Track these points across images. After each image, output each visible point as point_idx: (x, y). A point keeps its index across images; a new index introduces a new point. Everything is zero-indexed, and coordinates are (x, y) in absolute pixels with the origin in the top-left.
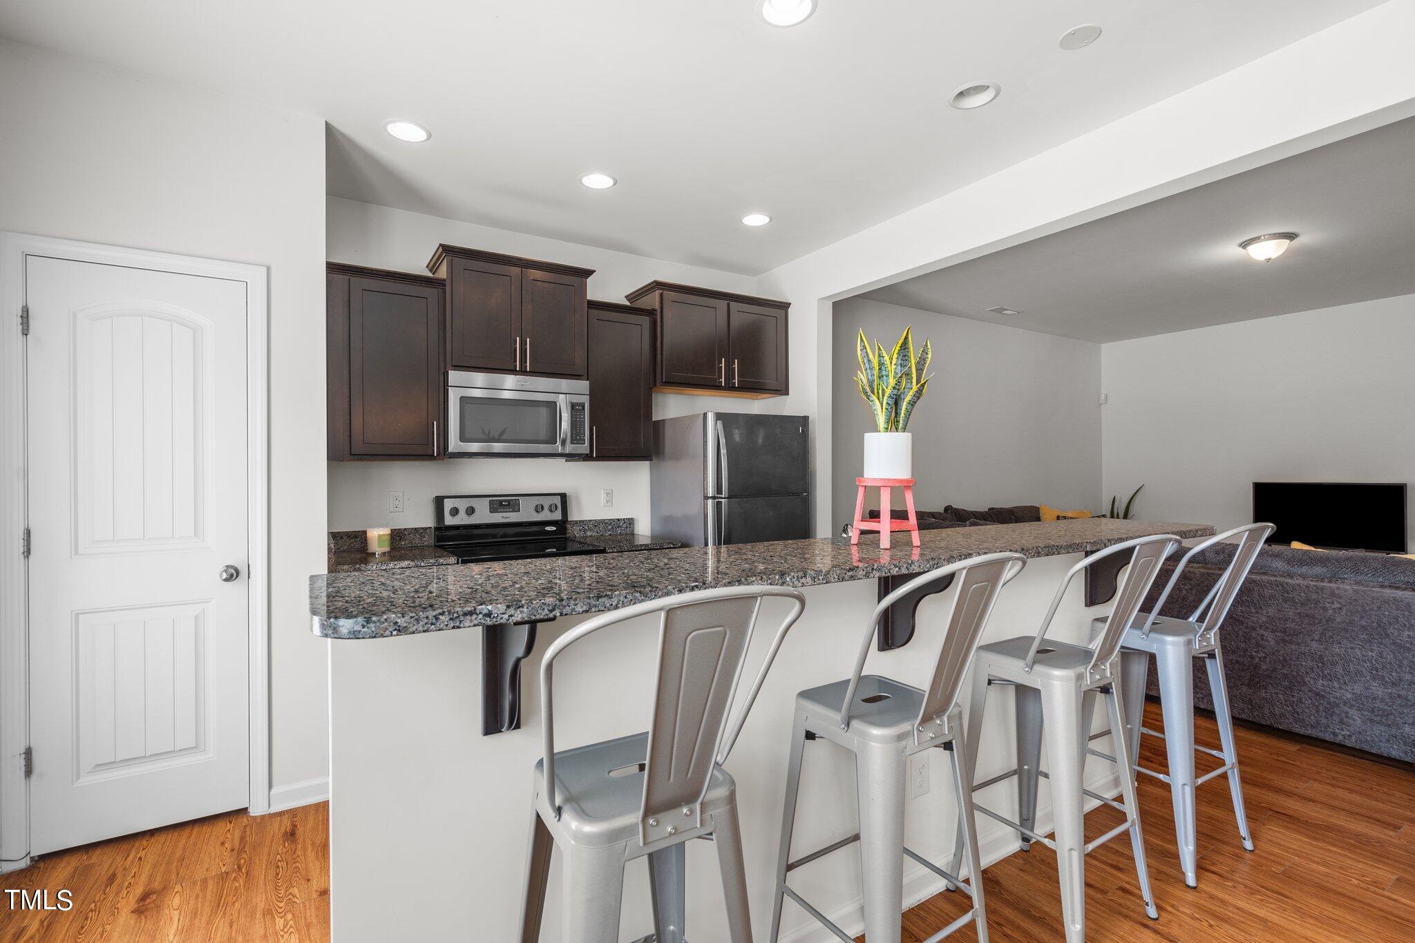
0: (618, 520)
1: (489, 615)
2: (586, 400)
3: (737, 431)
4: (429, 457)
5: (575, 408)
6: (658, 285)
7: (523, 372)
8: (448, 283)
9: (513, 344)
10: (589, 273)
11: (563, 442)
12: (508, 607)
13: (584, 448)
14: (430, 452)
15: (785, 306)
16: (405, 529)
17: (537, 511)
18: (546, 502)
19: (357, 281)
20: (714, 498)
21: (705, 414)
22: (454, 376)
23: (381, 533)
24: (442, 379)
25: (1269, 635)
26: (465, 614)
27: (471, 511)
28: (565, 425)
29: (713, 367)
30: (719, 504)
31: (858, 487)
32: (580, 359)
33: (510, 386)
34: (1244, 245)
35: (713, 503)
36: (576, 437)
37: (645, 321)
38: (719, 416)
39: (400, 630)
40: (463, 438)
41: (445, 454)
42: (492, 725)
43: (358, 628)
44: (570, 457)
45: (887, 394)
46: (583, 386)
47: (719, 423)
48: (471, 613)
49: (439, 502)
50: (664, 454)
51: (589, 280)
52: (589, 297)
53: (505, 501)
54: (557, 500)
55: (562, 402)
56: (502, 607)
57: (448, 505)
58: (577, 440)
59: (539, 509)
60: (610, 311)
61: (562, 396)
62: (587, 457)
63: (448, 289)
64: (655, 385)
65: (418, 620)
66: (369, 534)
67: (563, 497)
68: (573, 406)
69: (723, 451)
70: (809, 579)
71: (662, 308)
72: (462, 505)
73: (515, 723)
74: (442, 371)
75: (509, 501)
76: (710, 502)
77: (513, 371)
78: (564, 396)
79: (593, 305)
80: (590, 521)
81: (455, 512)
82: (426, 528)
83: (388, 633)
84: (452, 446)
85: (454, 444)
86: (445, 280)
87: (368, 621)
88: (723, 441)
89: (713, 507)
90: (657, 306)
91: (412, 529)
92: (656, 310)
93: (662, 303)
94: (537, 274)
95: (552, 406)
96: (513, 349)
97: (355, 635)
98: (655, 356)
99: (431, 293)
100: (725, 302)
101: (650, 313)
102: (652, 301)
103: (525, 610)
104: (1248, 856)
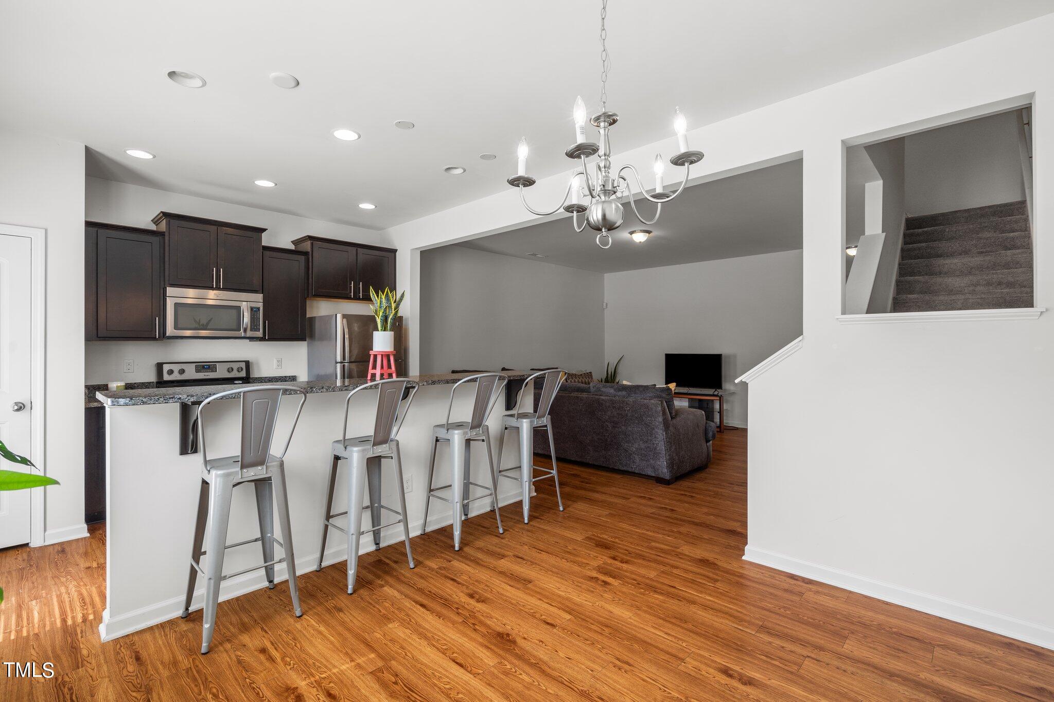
0: (286, 377)
1: (180, 398)
2: (261, 305)
3: (356, 325)
4: (154, 339)
5: (254, 311)
6: (310, 238)
7: (218, 288)
8: (167, 234)
9: (211, 272)
10: (264, 230)
11: (245, 330)
12: (188, 396)
13: (260, 334)
14: (154, 336)
15: (394, 251)
16: (135, 383)
17: (229, 372)
18: (235, 366)
19: (101, 231)
20: (341, 363)
21: (336, 315)
22: (170, 291)
23: (119, 385)
24: (162, 291)
25: (609, 425)
26: (170, 398)
27: (182, 372)
28: (246, 319)
29: (346, 287)
30: (344, 366)
31: (370, 355)
32: (256, 281)
33: (212, 297)
34: (631, 233)
35: (341, 366)
36: (254, 327)
37: (302, 258)
38: (344, 316)
39: (144, 403)
40: (176, 327)
41: (163, 336)
42: (184, 451)
43: (127, 402)
44: (251, 339)
45: (380, 315)
46: (259, 297)
47: (345, 320)
48: (172, 398)
49: (160, 366)
50: (315, 338)
51: (263, 234)
52: (263, 244)
53: (207, 365)
54: (243, 365)
55: (244, 306)
56: (185, 396)
57: (166, 368)
58: (254, 329)
59: (230, 370)
60: (278, 252)
61: (244, 303)
62: (262, 339)
63: (167, 238)
64: (308, 297)
65: (151, 400)
66: (109, 386)
67: (247, 363)
68: (252, 309)
69: (347, 336)
70: (325, 390)
71: (312, 251)
72: (176, 368)
73: (195, 450)
74: (162, 286)
75: (209, 366)
76: (339, 365)
77: (212, 288)
78: (246, 303)
79: (266, 248)
80: (266, 378)
81: (171, 372)
82: (150, 383)
83: (139, 403)
84: (170, 331)
85: (170, 330)
86: (164, 232)
87: (131, 399)
88: (346, 330)
89: (341, 368)
90: (309, 249)
91: (140, 383)
92: (309, 252)
93: (312, 248)
94: (230, 230)
95: (238, 308)
96: (211, 276)
97: (126, 405)
98: (308, 279)
99: (155, 240)
100: (355, 249)
101: (305, 254)
102: (307, 246)
103: (195, 397)
104: (561, 513)
